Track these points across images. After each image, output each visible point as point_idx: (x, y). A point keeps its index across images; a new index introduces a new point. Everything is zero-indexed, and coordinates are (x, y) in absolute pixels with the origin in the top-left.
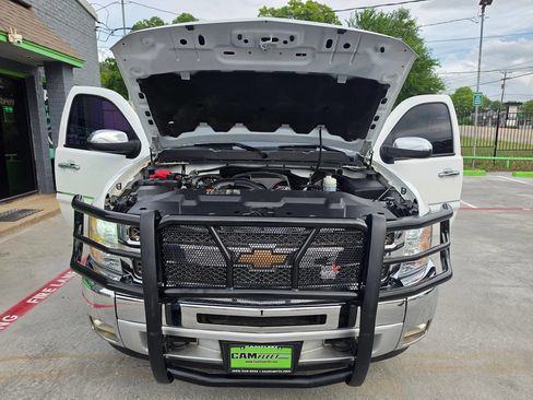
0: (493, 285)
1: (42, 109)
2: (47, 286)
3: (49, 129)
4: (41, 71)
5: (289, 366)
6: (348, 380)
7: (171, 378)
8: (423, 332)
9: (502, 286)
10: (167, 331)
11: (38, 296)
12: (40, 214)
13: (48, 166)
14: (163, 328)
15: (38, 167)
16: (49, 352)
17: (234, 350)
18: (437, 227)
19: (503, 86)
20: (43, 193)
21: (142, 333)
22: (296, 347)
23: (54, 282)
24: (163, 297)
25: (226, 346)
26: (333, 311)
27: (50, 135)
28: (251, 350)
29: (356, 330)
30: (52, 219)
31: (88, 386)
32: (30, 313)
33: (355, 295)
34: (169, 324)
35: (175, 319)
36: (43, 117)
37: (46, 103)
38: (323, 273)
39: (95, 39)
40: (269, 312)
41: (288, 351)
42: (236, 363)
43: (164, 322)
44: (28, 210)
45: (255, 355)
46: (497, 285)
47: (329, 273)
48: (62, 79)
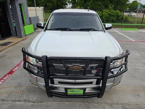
0: (136, 66)
1: (10, 11)
2: (17, 66)
3: (13, 17)
5: (83, 93)
7: (52, 96)
8: (118, 84)
9: (139, 66)
11: (15, 69)
12: (13, 43)
13: (14, 29)
14: (50, 85)
16: (19, 85)
17: (68, 90)
18: (124, 58)
20: (14, 36)
21: (44, 86)
22: (84, 89)
23: (19, 64)
25: (66, 89)
26: (95, 81)
27: (13, 19)
28: (72, 90)
29: (101, 85)
30: (17, 45)
31: (30, 95)
33: (101, 78)
36: (11, 13)
37: (11, 9)
38: (92, 72)
40: (77, 81)
42: (68, 93)
43: (50, 83)
44: (10, 42)
45: (74, 91)
46: (138, 66)
47: (94, 72)
48: (15, 2)
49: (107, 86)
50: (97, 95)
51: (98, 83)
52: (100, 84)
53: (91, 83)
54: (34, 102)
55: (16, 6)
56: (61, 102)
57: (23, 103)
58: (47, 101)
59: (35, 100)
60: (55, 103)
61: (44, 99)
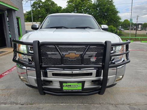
0: (138, 69)
1: (7, 23)
2: (8, 71)
3: (9, 29)
4: (6, 12)
5: (81, 89)
6: (99, 93)
8: (121, 79)
9: (141, 69)
11: (5, 73)
12: (7, 52)
13: (9, 40)
14: (42, 78)
15: (6, 40)
16: (8, 88)
17: (64, 84)
19: (137, 19)
21: (35, 80)
22: (83, 83)
23: (10, 70)
24: (41, 68)
25: (61, 83)
26: (94, 72)
27: (9, 31)
28: (68, 84)
29: (102, 78)
30: (10, 54)
31: (19, 97)
32: (3, 78)
33: (101, 66)
34: (44, 77)
35: (46, 75)
36: (7, 25)
37: (8, 21)
38: (91, 59)
39: (22, 4)
41: (81, 84)
42: (64, 88)
43: (42, 76)
44: (4, 51)
45: (70, 85)
46: (139, 69)
47: (93, 59)
48: (12, 14)
49: (109, 79)
50: (97, 92)
51: (98, 75)
52: (100, 76)
53: (90, 74)
54: (22, 105)
55: (13, 18)
56: (55, 103)
57: (9, 105)
58: (39, 103)
59: (24, 102)
60: (49, 105)
61: (35, 101)
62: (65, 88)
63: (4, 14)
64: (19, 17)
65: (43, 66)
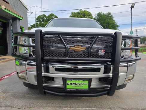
4: (11, 21)
5: (87, 88)
6: (108, 94)
7: (45, 93)
8: (132, 79)
10: (44, 75)
11: (3, 77)
12: (8, 59)
14: (43, 74)
16: (4, 92)
17: (68, 81)
19: (136, 33)
20: (10, 55)
21: (35, 76)
24: (43, 60)
25: (65, 80)
26: (102, 67)
28: (73, 81)
29: (111, 75)
30: (11, 61)
34: (45, 72)
35: (47, 70)
37: (12, 30)
38: (99, 53)
40: (80, 67)
41: (87, 82)
43: (43, 72)
44: (4, 59)
45: (75, 83)
47: (101, 52)
48: (17, 22)
50: (106, 92)
51: (106, 71)
52: (109, 72)
53: (98, 70)
54: (18, 108)
55: (17, 26)
56: (57, 107)
57: (4, 109)
58: (39, 107)
59: (21, 105)
60: (50, 109)
61: (34, 105)
62: (69, 87)
63: (8, 23)
64: (23, 27)
65: (45, 58)
